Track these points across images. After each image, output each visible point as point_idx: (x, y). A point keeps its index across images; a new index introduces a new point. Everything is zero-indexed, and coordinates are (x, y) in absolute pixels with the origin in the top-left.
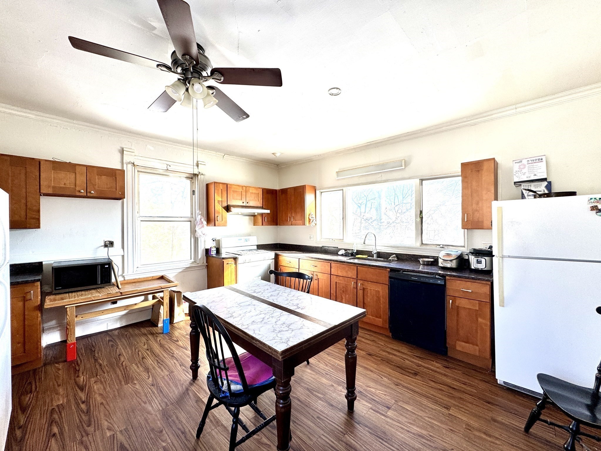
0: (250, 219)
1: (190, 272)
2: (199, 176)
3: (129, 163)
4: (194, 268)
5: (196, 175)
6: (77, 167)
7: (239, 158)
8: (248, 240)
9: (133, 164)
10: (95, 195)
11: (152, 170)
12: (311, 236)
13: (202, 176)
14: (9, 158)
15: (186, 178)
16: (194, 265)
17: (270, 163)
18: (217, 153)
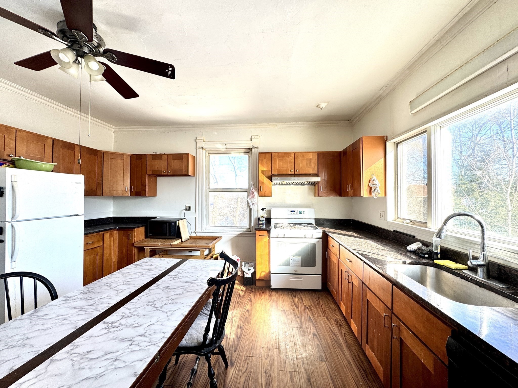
0: (309, 189)
1: (244, 237)
2: (253, 150)
3: (200, 148)
4: (247, 235)
5: (250, 149)
6: (163, 156)
7: (294, 123)
8: (302, 212)
9: (202, 148)
10: (171, 174)
11: (216, 150)
12: (381, 212)
13: (255, 149)
14: (135, 156)
15: (244, 153)
16: (249, 232)
17: (339, 120)
18: (269, 124)
